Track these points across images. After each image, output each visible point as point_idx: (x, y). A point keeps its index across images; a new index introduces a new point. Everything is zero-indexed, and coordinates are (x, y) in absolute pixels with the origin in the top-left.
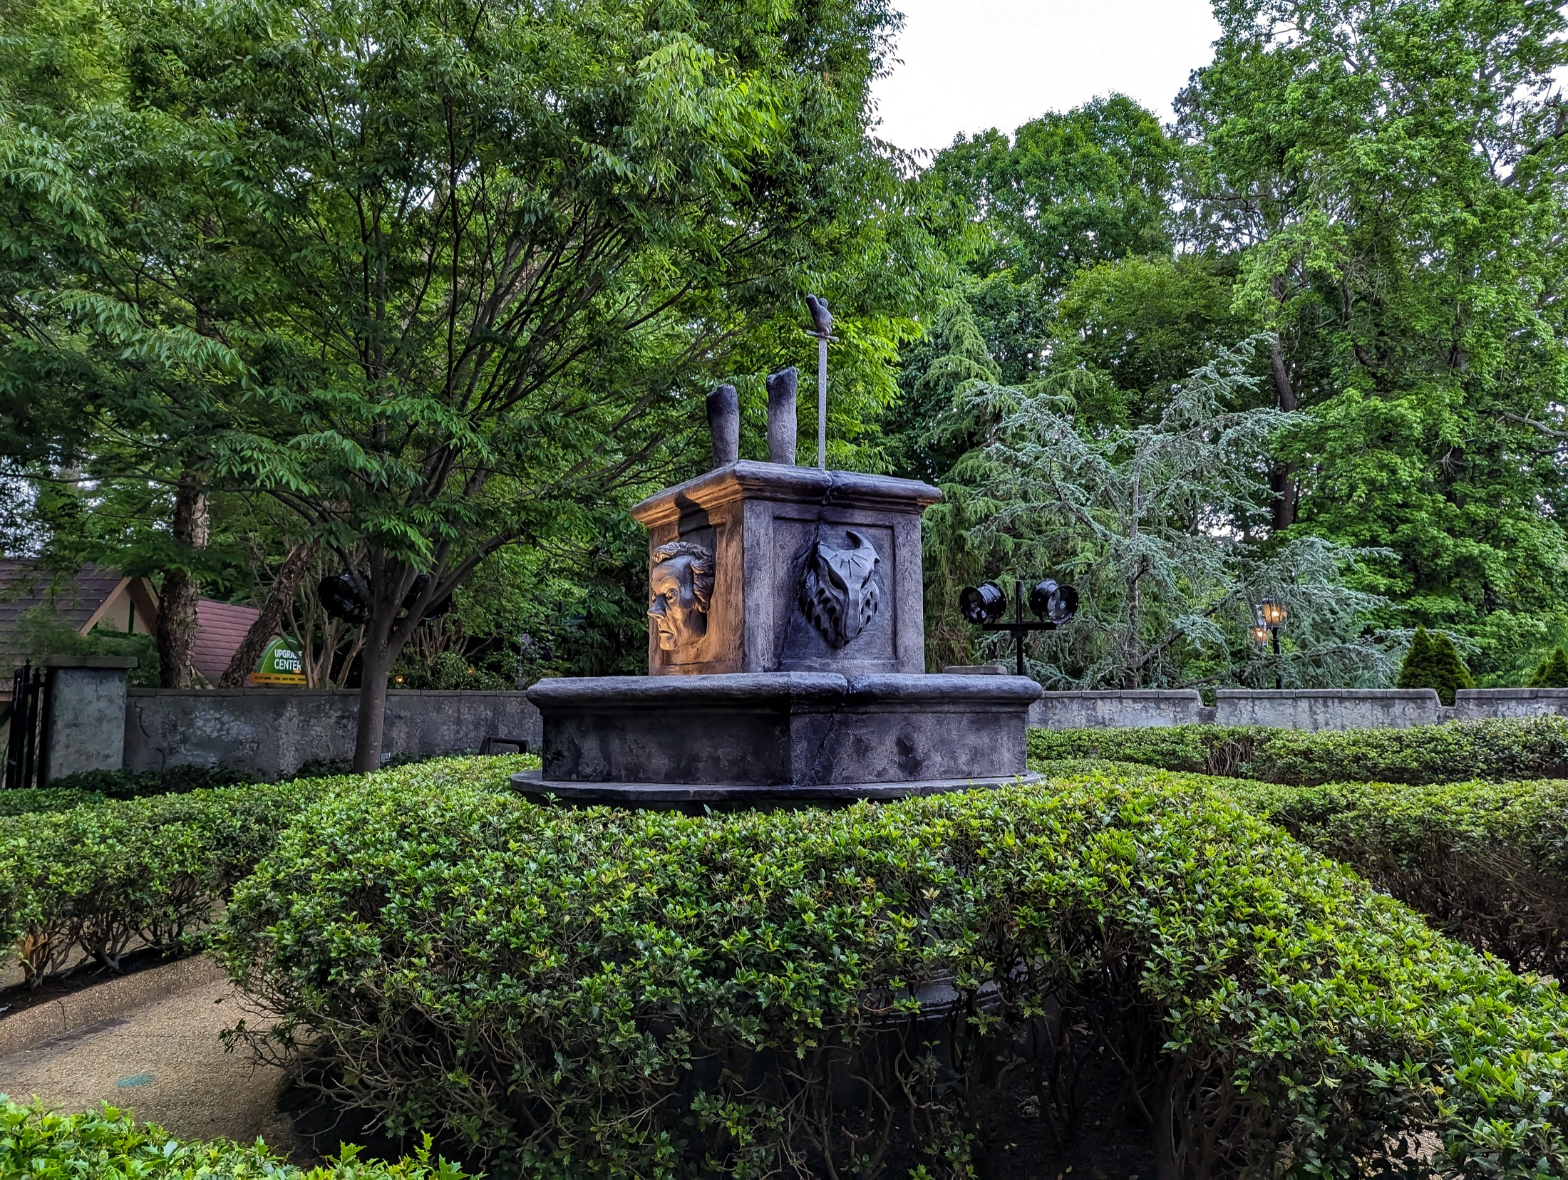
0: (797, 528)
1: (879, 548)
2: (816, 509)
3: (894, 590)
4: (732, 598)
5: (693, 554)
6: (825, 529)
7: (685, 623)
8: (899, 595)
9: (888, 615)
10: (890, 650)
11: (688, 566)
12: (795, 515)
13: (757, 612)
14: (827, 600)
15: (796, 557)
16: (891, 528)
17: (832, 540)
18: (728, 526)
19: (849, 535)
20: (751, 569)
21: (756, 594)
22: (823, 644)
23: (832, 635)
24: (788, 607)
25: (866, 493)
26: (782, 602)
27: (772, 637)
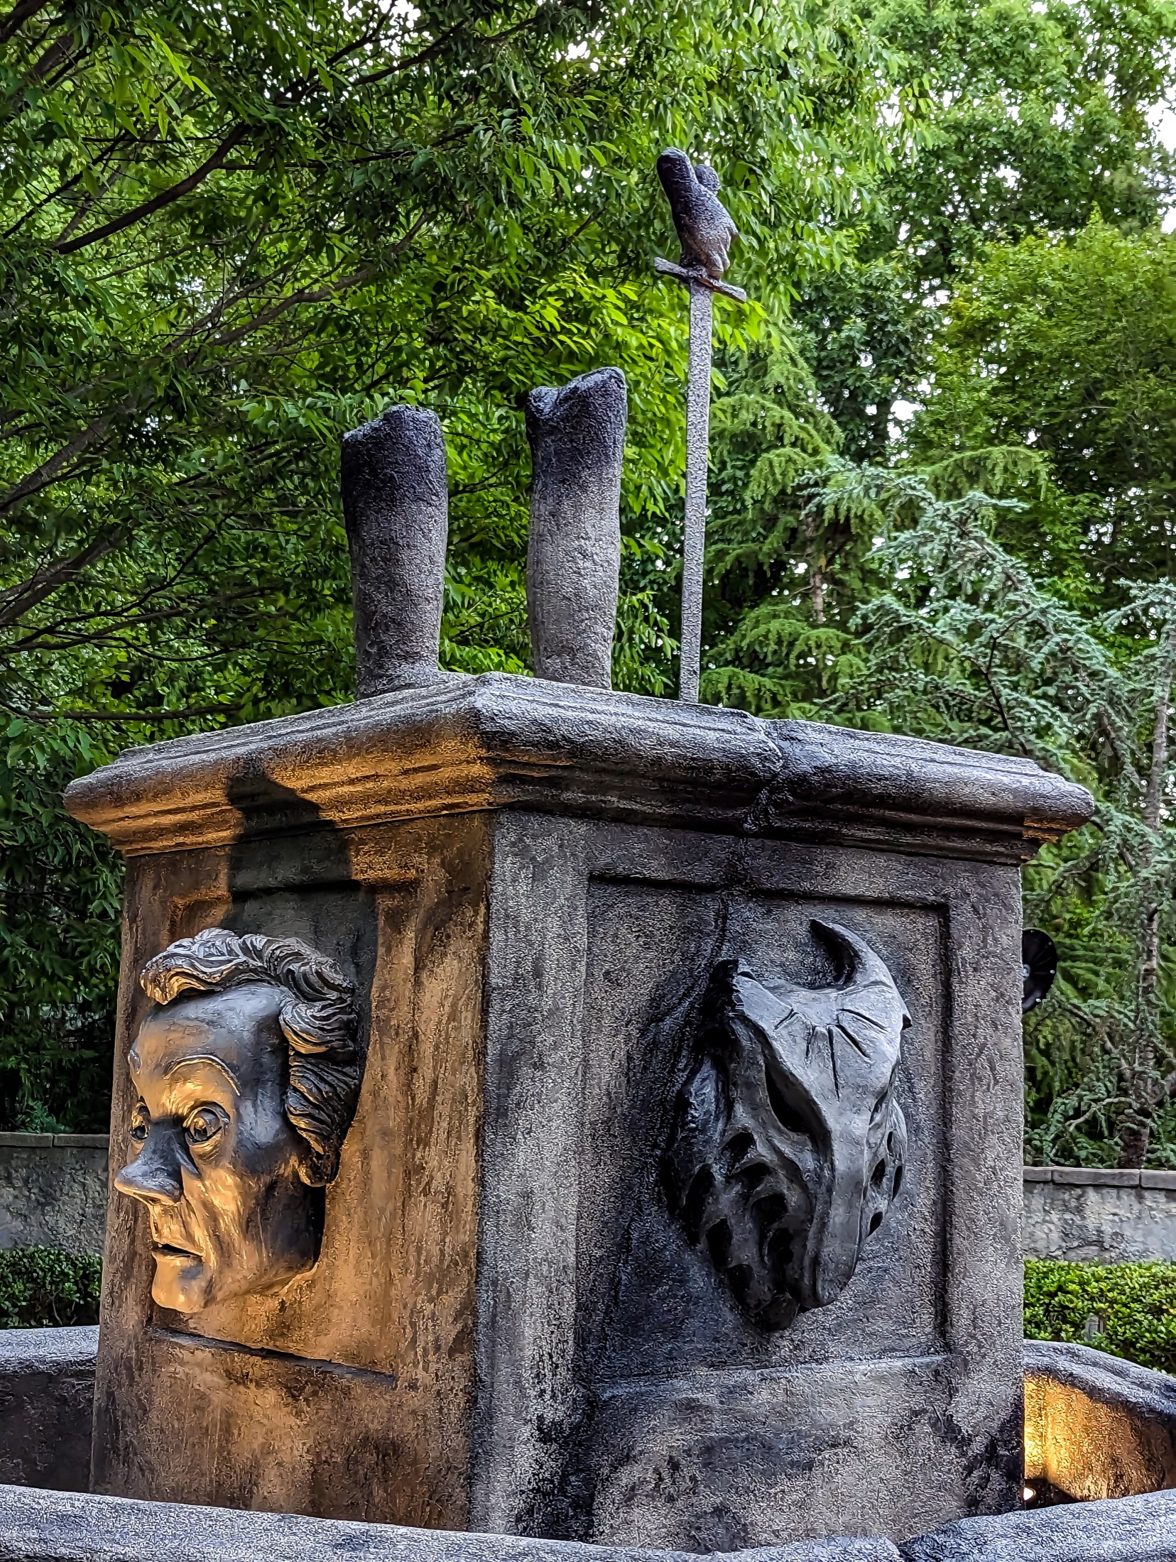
0: (663, 911)
1: (904, 978)
2: (721, 846)
3: (945, 1118)
4: (432, 1157)
5: (290, 980)
6: (746, 914)
7: (248, 1225)
8: (959, 1132)
9: (924, 1200)
10: (926, 1318)
11: (271, 1025)
12: (656, 869)
13: (524, 1222)
14: (759, 1171)
15: (655, 1013)
16: (941, 910)
17: (766, 953)
18: (430, 895)
19: (819, 933)
20: (508, 1065)
21: (522, 1155)
22: (730, 1318)
23: (762, 1288)
24: (624, 1192)
25: (883, 800)
26: (607, 1174)
27: (568, 1311)
